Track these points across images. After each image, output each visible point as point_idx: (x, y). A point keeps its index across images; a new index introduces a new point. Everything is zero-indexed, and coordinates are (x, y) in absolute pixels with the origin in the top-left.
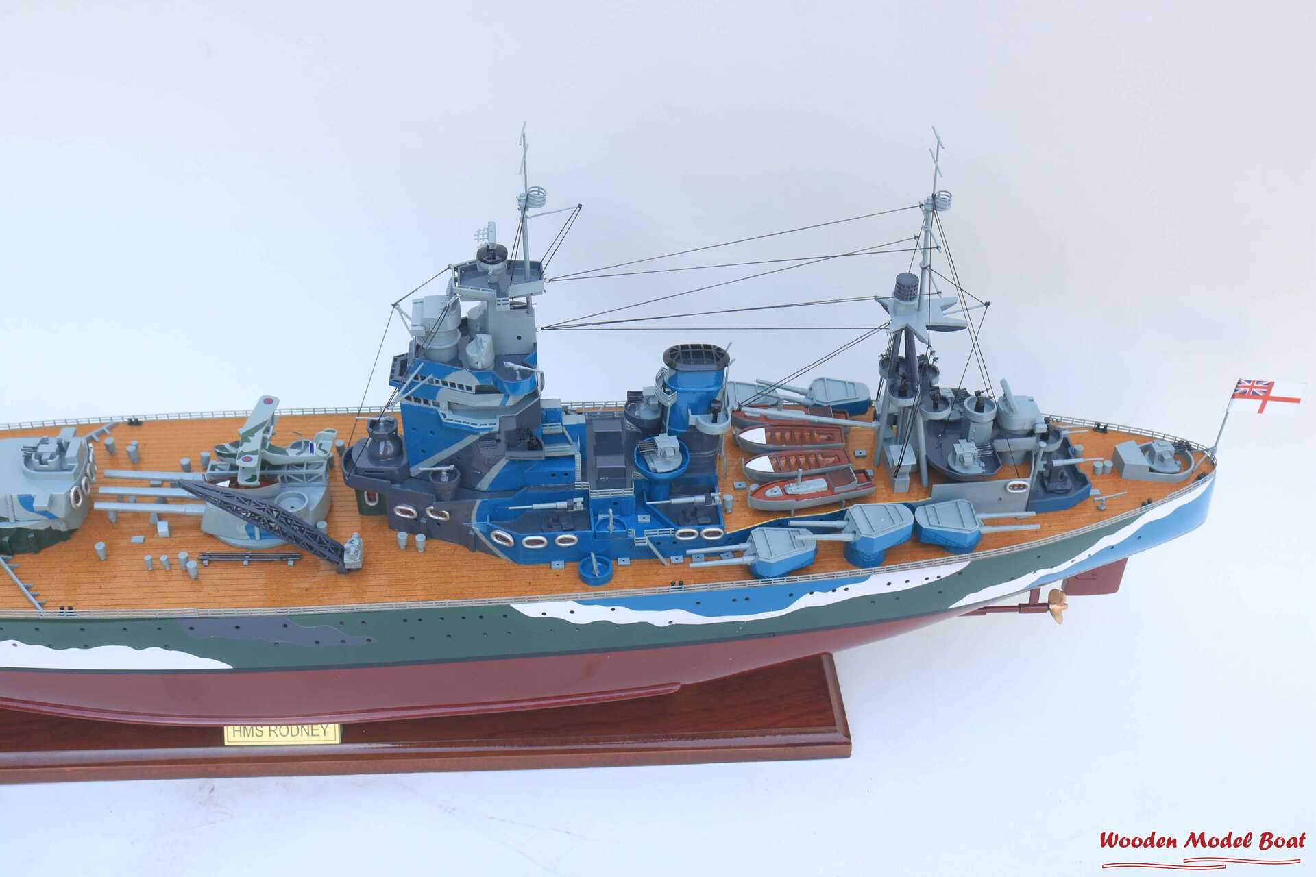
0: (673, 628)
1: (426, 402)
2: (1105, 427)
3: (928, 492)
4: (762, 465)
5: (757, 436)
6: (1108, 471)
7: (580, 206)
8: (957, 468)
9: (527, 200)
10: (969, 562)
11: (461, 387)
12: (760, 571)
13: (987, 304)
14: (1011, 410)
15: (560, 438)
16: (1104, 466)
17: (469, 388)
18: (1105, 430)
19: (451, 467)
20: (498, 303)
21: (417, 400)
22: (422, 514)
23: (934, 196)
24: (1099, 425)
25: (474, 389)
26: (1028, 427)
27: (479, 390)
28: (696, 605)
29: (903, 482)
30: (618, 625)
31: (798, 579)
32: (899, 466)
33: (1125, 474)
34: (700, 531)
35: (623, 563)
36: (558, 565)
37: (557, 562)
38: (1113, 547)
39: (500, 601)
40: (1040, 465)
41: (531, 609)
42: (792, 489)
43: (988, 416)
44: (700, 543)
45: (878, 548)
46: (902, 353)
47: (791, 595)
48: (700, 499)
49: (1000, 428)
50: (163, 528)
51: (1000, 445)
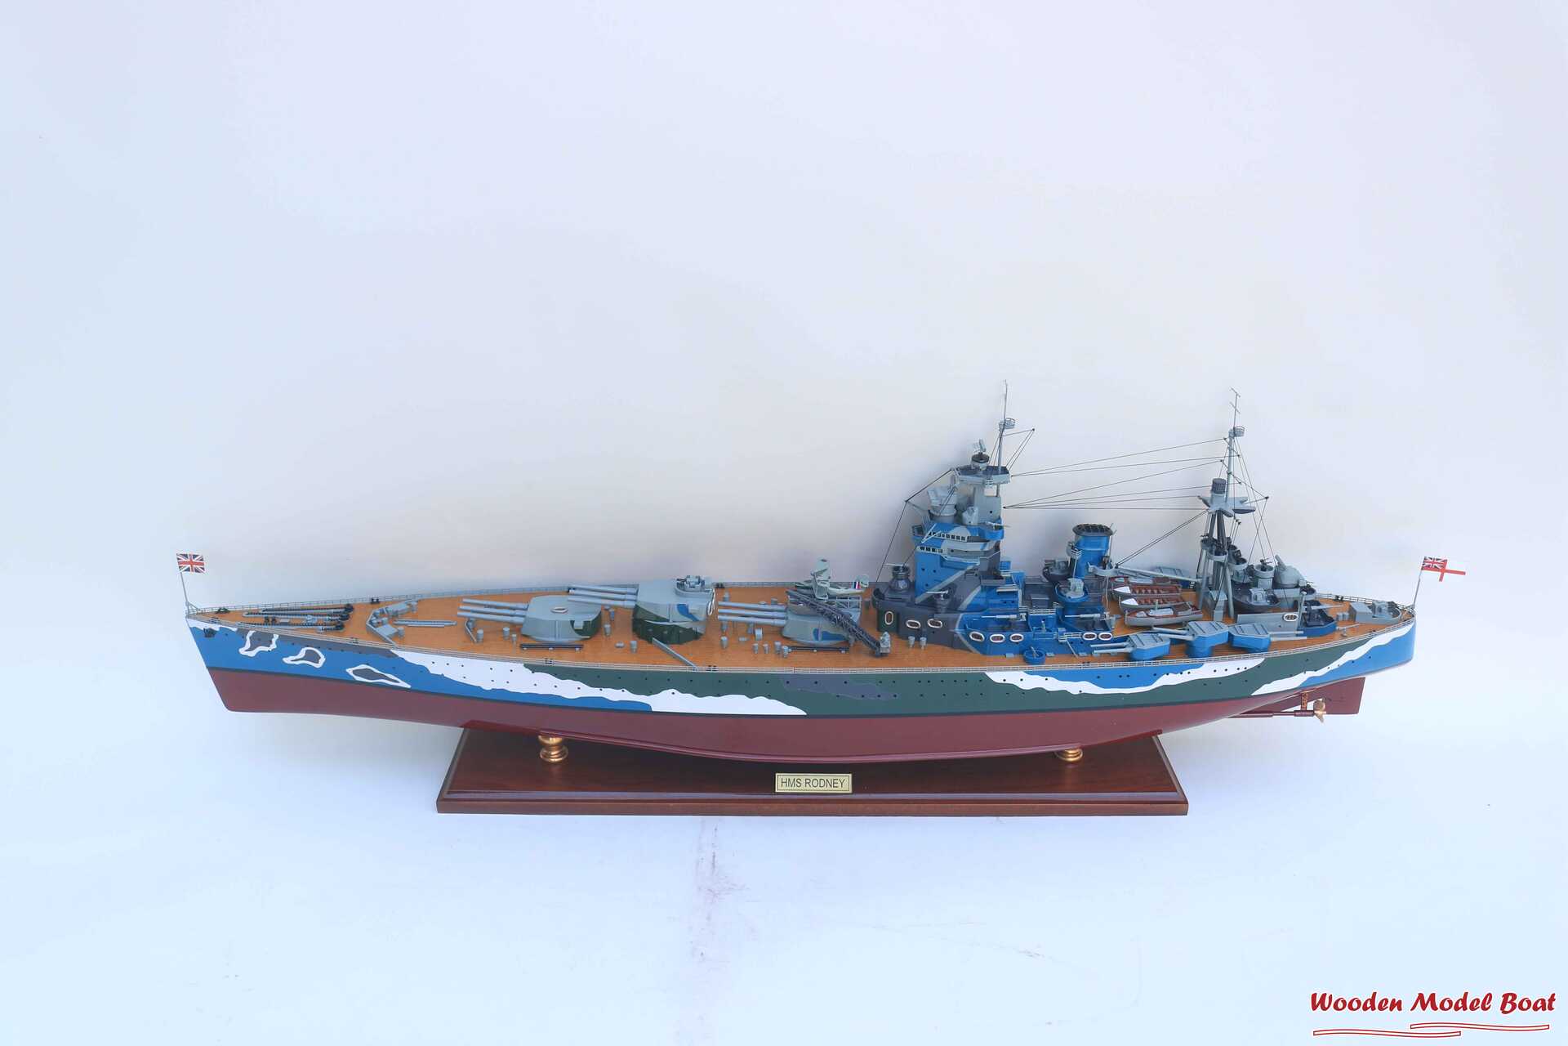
0: (1082, 695)
1: (934, 550)
2: (1342, 597)
3: (1235, 620)
4: (1132, 602)
5: (1126, 590)
6: (1347, 619)
7: (1033, 430)
8: (1253, 603)
9: (1004, 425)
10: (1263, 659)
11: (958, 538)
12: (1136, 657)
13: (1267, 498)
14: (1284, 573)
15: (1009, 581)
16: (1343, 615)
17: (963, 538)
18: (1342, 600)
19: (947, 592)
21: (928, 549)
22: (924, 624)
23: (1234, 428)
24: (1338, 597)
25: (966, 539)
26: (1295, 582)
27: (970, 540)
28: (1097, 679)
29: (1219, 613)
30: (1048, 692)
31: (1160, 663)
32: (1217, 601)
33: (1358, 619)
34: (1098, 634)
35: (1051, 653)
36: (1009, 655)
37: (1012, 651)
38: (1353, 662)
39: (977, 669)
40: (1303, 609)
41: (997, 677)
42: (1151, 613)
43: (1270, 574)
44: (1098, 641)
45: (1209, 645)
46: (1215, 536)
47: (1155, 675)
48: (1097, 615)
49: (1276, 584)
50: (759, 633)
51: (1279, 593)
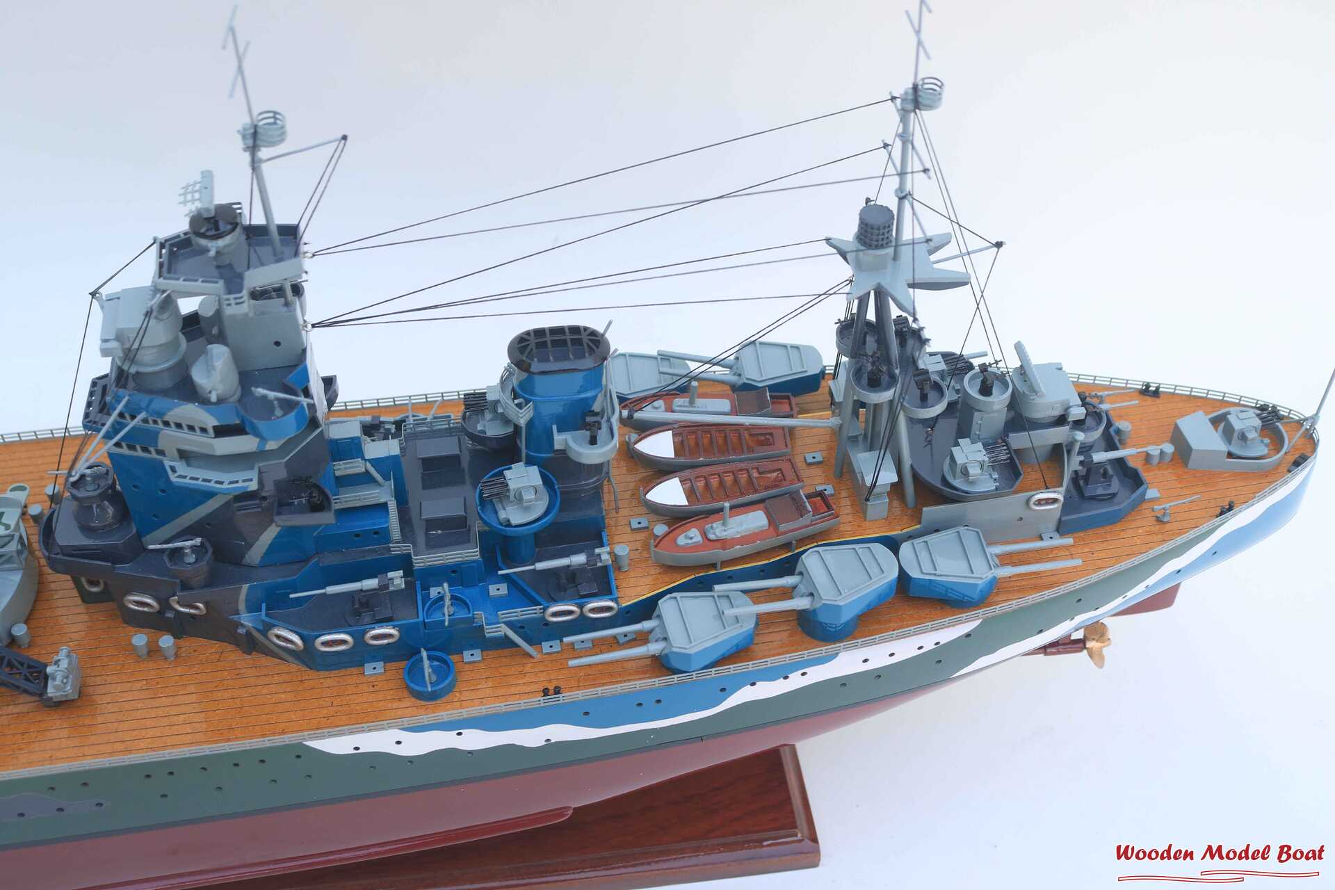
0: (550, 747)
1: (145, 450)
2: (1158, 388)
3: (917, 516)
4: (670, 493)
5: (660, 446)
6: (1167, 459)
7: (345, 138)
8: (957, 483)
9: (255, 135)
10: (981, 620)
11: (191, 428)
12: (675, 664)
13: (999, 245)
14: (1034, 390)
15: (364, 479)
16: (1162, 452)
17: (204, 430)
18: (1156, 393)
19: (198, 541)
20: (228, 302)
21: (132, 447)
22: (165, 604)
23: (915, 88)
24: (1148, 386)
25: (211, 431)
26: (1057, 412)
27: (221, 432)
28: (584, 716)
29: (879, 507)
30: (470, 752)
31: (732, 669)
32: (874, 485)
33: (1191, 464)
34: (581, 607)
35: (472, 659)
36: (374, 669)
37: (373, 664)
38: (1180, 571)
39: (287, 739)
40: (1073, 463)
41: (338, 745)
42: (718, 530)
43: (999, 400)
44: (583, 624)
45: (846, 616)
46: (871, 316)
47: (723, 690)
48: (579, 559)
49: (1018, 419)
51: (1018, 440)
